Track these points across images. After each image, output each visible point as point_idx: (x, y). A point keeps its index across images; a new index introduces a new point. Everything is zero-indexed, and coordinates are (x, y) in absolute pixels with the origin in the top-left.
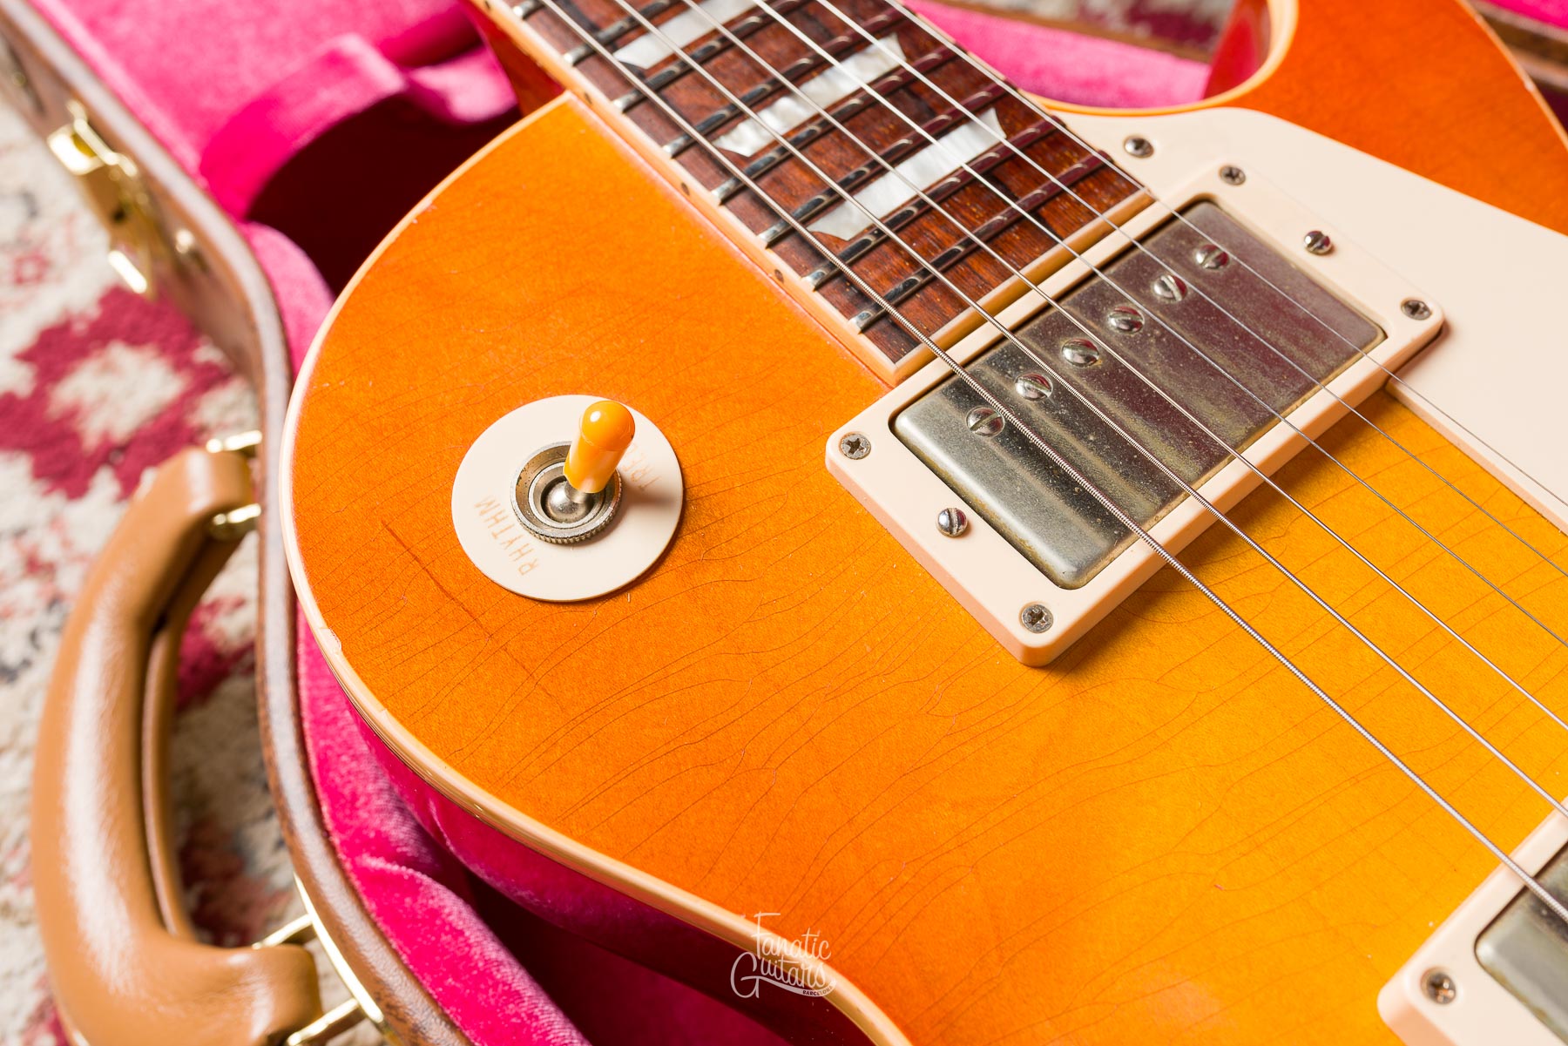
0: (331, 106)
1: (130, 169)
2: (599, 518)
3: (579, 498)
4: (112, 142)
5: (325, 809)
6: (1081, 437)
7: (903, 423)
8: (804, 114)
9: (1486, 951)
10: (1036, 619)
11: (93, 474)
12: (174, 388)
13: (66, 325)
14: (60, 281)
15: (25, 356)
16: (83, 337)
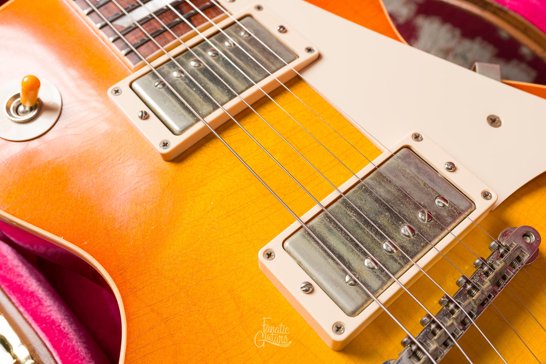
2: (33, 115)
3: (28, 109)
7: (135, 85)
9: (287, 244)
10: (165, 145)
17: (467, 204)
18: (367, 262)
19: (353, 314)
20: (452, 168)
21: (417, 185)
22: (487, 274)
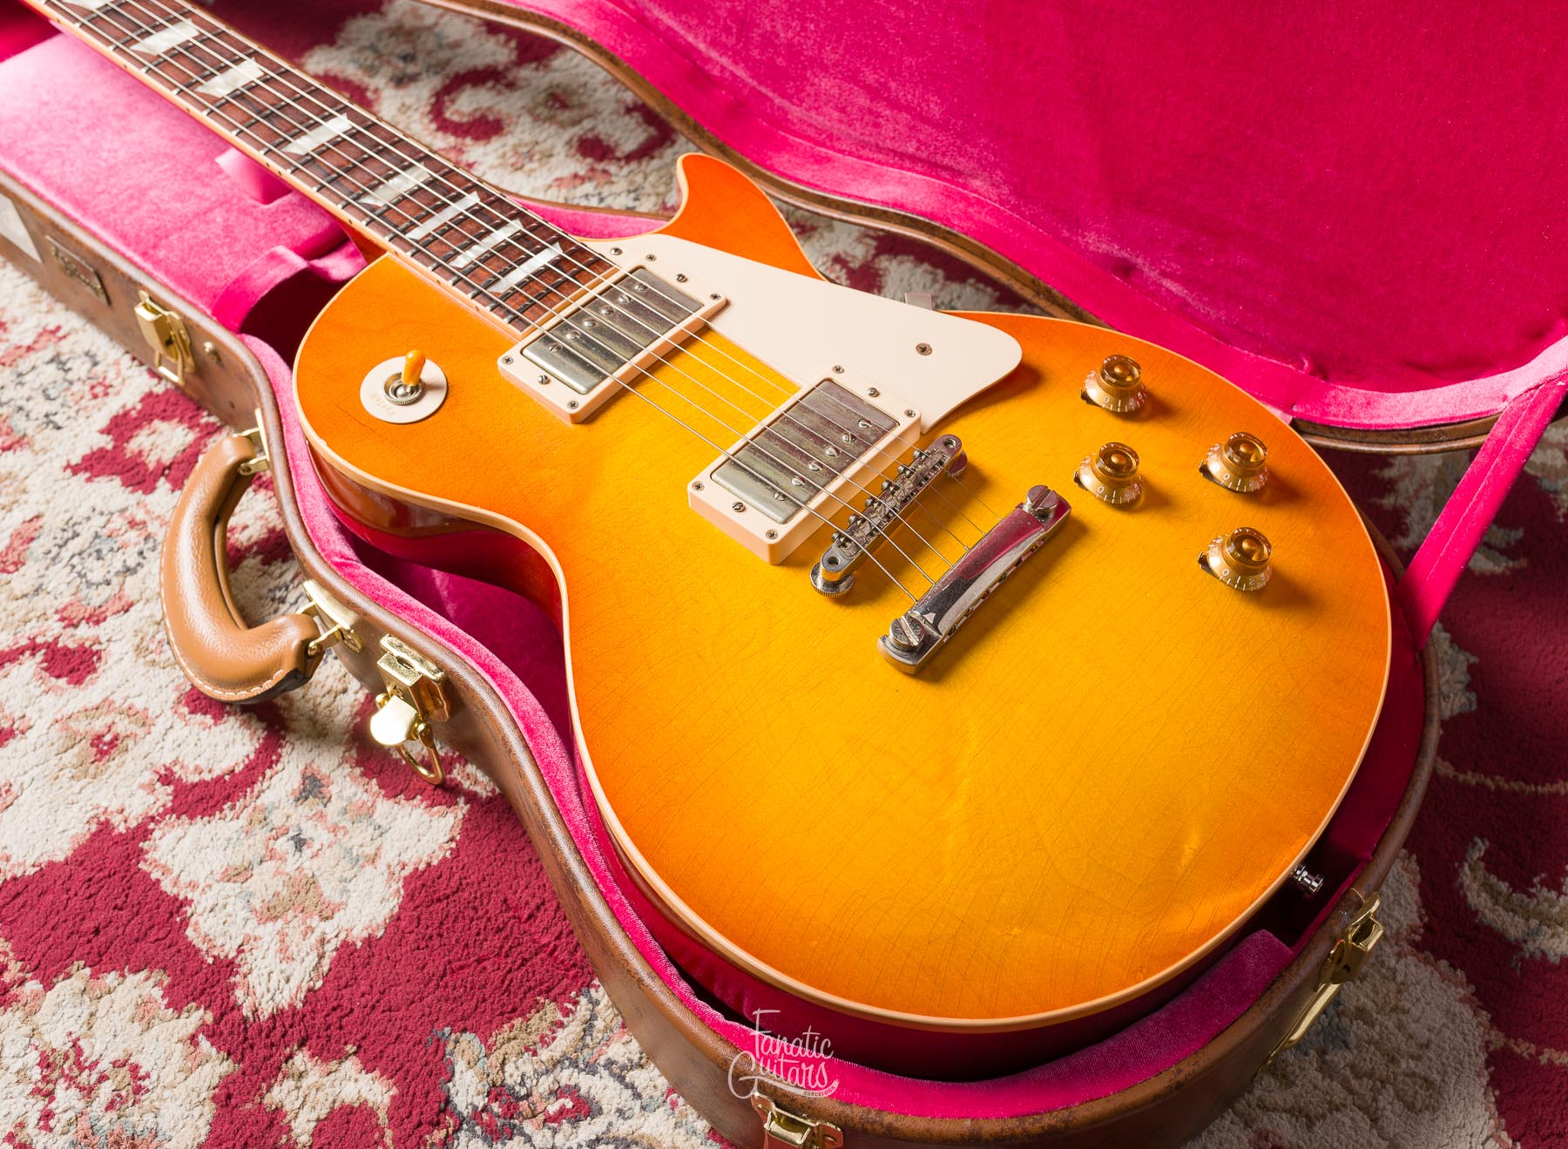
0: (276, 277)
1: (176, 316)
2: (416, 395)
3: (408, 390)
4: (165, 307)
5: (317, 545)
6: (589, 349)
7: (525, 352)
8: (483, 250)
9: (714, 476)
10: (573, 405)
11: (156, 481)
12: (191, 437)
13: (126, 414)
14: (118, 393)
15: (107, 431)
16: (136, 419)
17: (891, 423)
18: (795, 481)
19: (785, 522)
20: (875, 393)
21: (839, 412)
22: (909, 476)
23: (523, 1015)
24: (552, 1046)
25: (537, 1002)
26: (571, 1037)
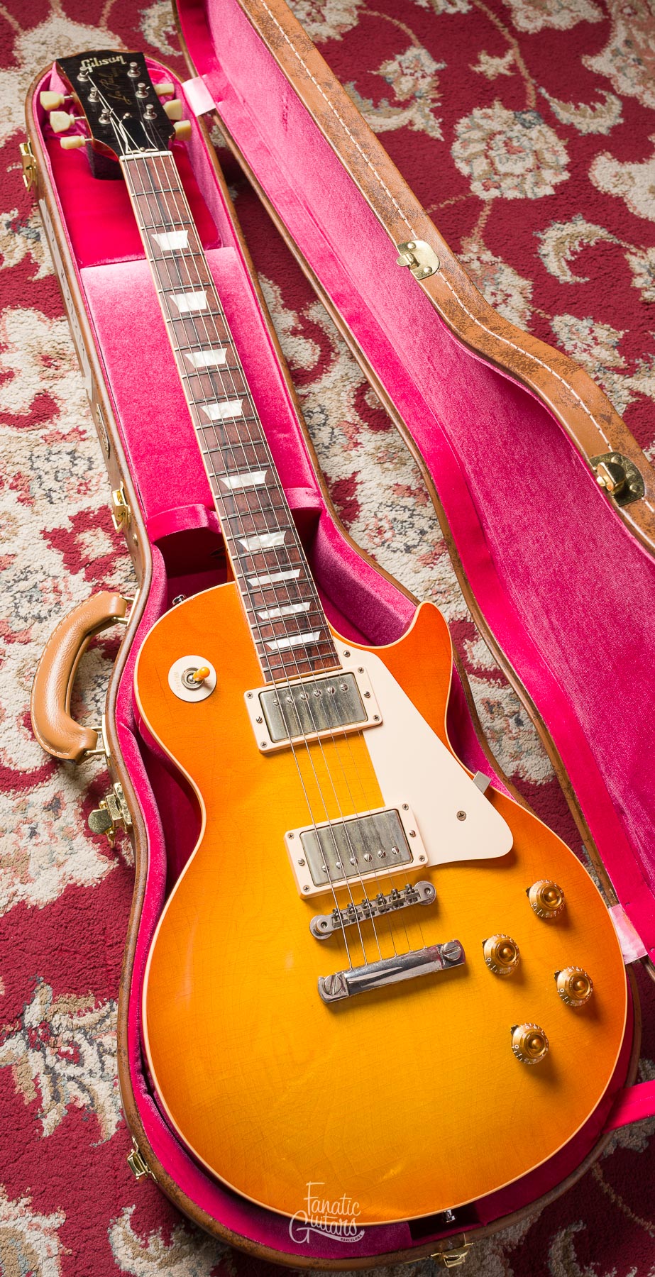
1: (129, 510)
3: (195, 680)
4: (128, 501)
5: (117, 706)
7: (262, 694)
9: (303, 835)
10: (265, 746)
11: (80, 568)
12: (111, 550)
13: (88, 514)
14: (91, 496)
15: (72, 519)
16: (91, 520)
17: (409, 858)
18: (338, 863)
19: (317, 885)
20: (414, 834)
21: (388, 835)
22: (394, 898)
23: (78, 994)
24: (81, 1018)
25: (88, 992)
26: (92, 1020)
